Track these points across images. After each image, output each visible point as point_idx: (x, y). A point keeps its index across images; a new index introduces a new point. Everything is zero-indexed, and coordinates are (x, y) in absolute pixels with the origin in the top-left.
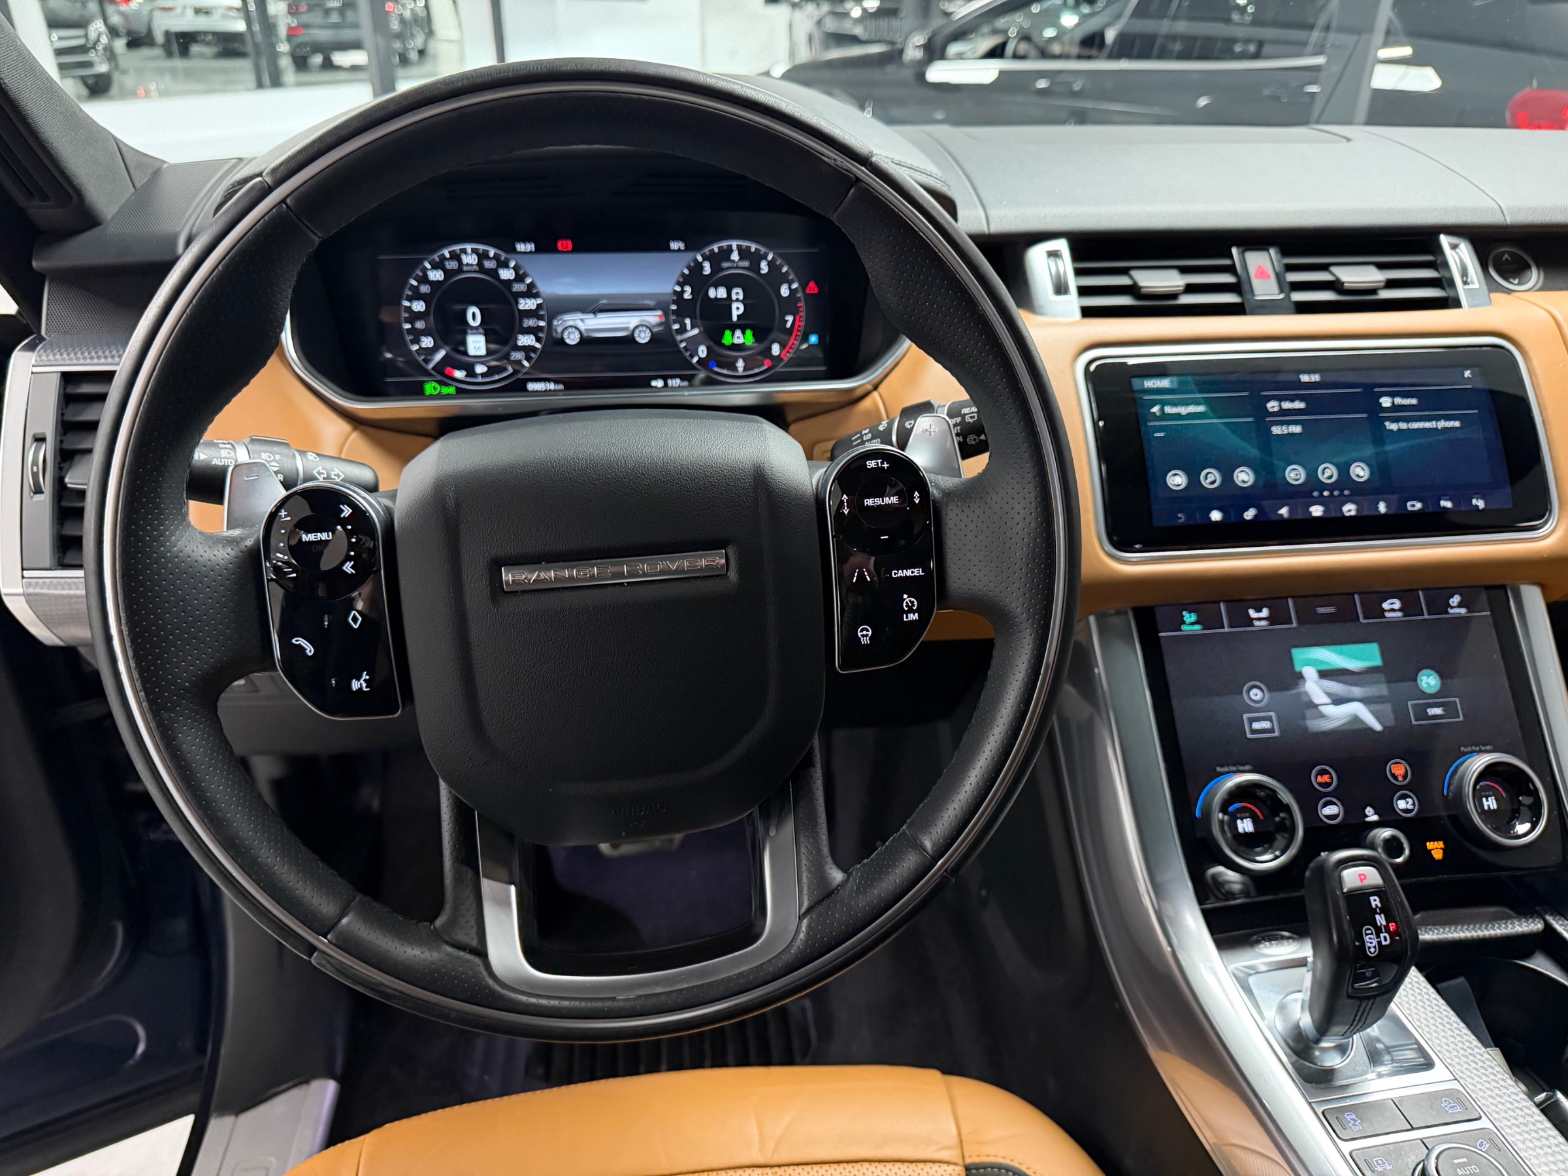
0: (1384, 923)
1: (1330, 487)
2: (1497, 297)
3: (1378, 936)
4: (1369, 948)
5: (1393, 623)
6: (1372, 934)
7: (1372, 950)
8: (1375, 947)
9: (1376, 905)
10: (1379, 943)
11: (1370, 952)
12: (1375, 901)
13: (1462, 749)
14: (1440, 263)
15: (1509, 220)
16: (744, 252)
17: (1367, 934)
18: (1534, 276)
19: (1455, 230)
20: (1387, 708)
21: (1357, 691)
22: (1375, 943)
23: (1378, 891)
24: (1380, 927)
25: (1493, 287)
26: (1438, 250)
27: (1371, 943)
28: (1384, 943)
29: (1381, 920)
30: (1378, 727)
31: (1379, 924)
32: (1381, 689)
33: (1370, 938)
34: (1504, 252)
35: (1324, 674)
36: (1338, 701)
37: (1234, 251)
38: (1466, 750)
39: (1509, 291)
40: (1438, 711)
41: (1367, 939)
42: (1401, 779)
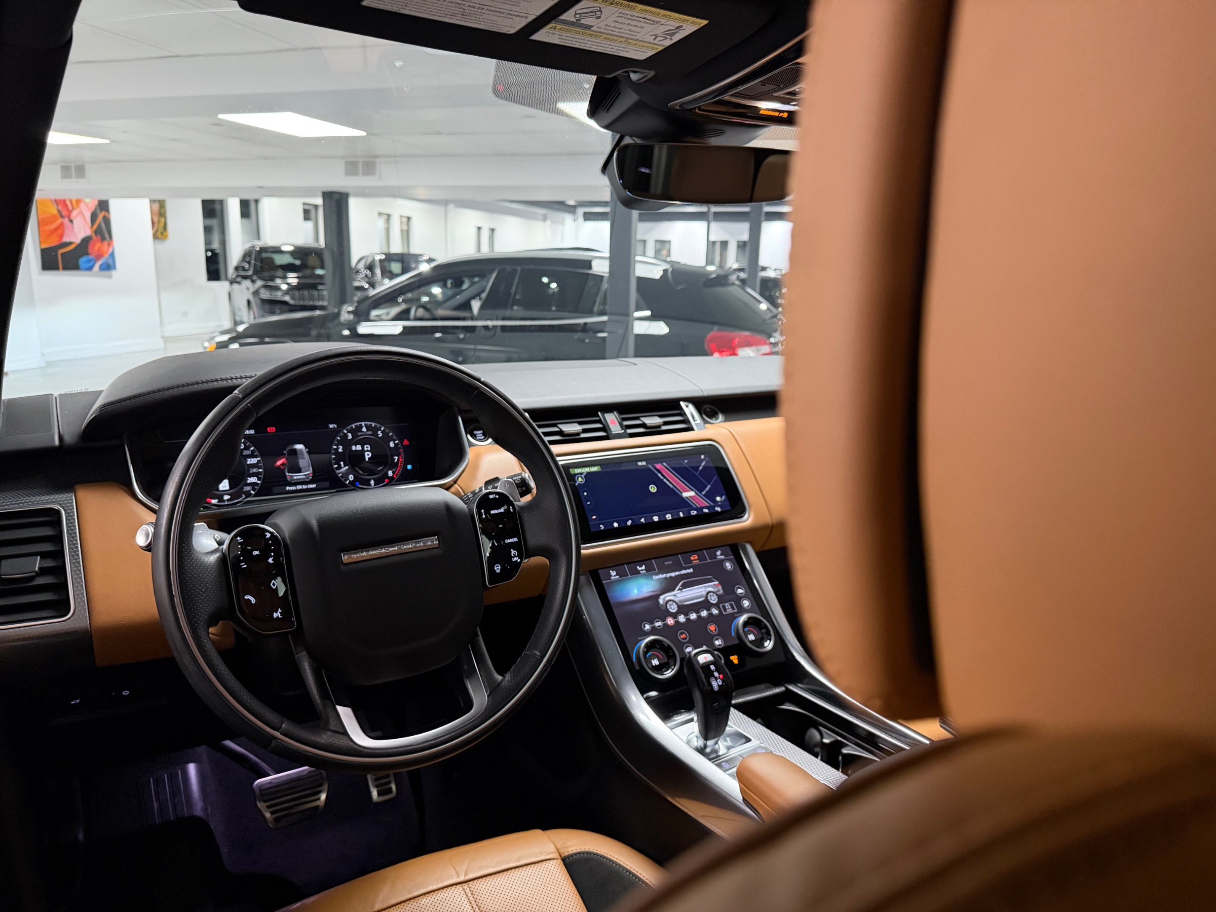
2: (707, 425)
9: (713, 669)
13: (733, 615)
14: (683, 414)
15: (706, 394)
16: (368, 427)
18: (721, 417)
19: (686, 400)
25: (706, 422)
26: (680, 408)
34: (707, 408)
37: (599, 413)
39: (712, 423)
42: (714, 631)
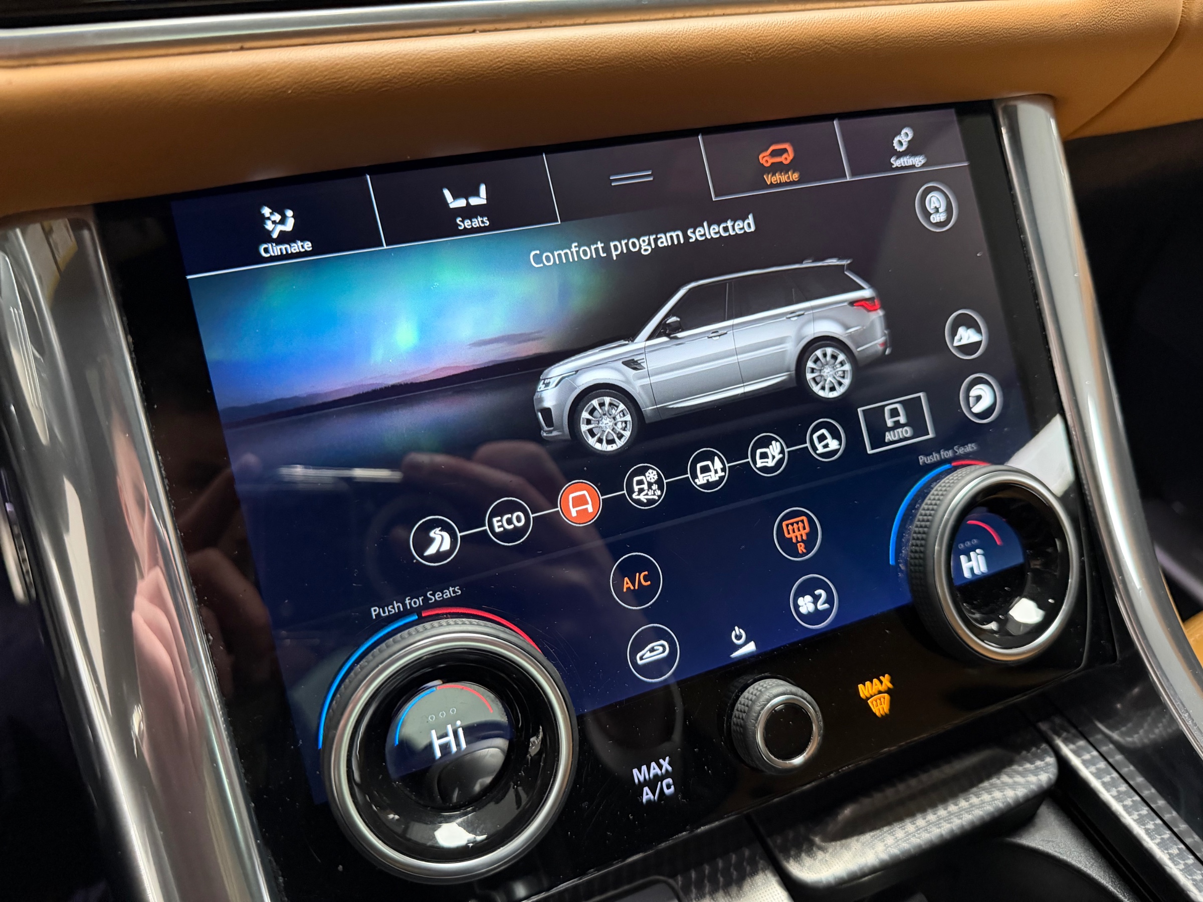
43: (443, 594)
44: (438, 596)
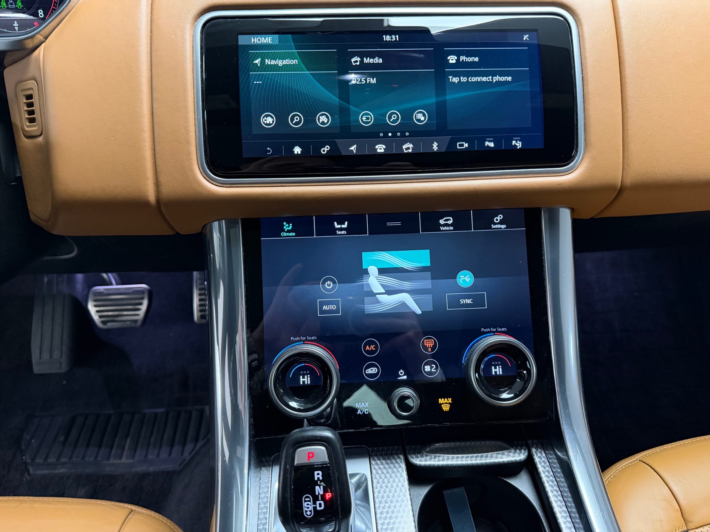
0: (322, 493)
1: (394, 130)
3: (315, 503)
4: (306, 511)
5: (447, 235)
6: (309, 501)
7: (309, 513)
8: (310, 511)
9: (318, 478)
10: (315, 508)
11: (307, 515)
12: (318, 475)
13: (482, 329)
17: (305, 501)
20: (428, 298)
21: (407, 285)
22: (311, 508)
23: (322, 467)
24: (318, 496)
27: (308, 508)
28: (318, 508)
29: (320, 490)
30: (419, 312)
31: (317, 494)
32: (427, 283)
33: (308, 504)
35: (382, 271)
36: (390, 292)
38: (485, 330)
40: (469, 301)
41: (305, 504)
42: (430, 350)
43: (311, 338)
44: (310, 338)
